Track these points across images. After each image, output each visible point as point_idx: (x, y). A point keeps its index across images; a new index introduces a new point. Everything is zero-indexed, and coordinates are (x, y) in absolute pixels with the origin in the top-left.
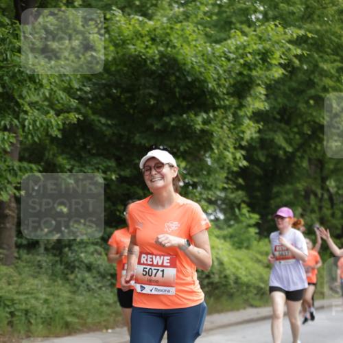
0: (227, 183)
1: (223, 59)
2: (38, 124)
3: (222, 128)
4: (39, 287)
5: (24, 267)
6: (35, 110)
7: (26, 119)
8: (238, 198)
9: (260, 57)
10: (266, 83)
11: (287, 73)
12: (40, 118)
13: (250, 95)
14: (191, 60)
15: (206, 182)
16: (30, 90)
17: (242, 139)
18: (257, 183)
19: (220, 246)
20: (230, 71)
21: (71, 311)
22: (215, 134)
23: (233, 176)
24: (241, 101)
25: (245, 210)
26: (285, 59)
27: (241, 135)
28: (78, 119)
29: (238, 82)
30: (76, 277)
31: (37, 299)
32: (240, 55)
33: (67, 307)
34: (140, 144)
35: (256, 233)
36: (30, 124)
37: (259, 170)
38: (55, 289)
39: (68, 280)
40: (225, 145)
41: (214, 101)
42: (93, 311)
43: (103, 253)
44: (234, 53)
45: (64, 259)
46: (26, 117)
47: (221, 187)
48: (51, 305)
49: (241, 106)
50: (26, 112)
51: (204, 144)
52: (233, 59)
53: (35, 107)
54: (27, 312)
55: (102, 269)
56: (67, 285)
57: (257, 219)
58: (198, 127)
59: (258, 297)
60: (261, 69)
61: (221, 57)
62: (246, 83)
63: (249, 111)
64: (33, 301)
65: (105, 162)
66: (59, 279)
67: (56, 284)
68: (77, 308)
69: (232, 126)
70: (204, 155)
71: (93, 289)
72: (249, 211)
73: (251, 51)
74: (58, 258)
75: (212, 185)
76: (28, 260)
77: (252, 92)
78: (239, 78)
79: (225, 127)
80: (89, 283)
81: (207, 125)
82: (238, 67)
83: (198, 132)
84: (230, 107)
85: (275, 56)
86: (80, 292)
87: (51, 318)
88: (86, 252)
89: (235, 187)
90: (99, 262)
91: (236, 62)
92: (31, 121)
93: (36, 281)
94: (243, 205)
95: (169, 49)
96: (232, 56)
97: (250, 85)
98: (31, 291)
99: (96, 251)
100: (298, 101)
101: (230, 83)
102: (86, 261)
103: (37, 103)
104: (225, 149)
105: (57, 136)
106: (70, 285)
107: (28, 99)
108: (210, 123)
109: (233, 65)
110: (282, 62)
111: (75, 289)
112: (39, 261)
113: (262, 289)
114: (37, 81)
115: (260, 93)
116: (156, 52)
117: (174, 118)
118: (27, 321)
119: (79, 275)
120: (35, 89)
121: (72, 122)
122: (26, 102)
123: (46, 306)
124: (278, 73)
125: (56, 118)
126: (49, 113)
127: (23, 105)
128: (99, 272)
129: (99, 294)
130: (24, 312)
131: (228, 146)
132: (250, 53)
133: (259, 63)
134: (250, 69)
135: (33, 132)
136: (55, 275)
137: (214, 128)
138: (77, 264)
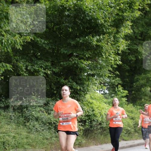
0: (110, 74)
1: (108, 6)
2: (10, 42)
3: (107, 44)
4: (11, 129)
5: (2, 119)
6: (8, 35)
7: (3, 39)
8: (116, 82)
9: (128, 5)
10: (131, 19)
11: (143, 14)
12: (11, 39)
13: (123, 26)
14: (91, 7)
15: (99, 73)
16: (6, 23)
17: (119, 50)
18: (127, 74)
19: (107, 108)
20: (112, 14)
21: (27, 142)
22: (103, 48)
23: (113, 70)
24: (118, 29)
25: (120, 88)
26: (142, 6)
27: (118, 48)
28: (31, 39)
29: (116, 19)
30: (30, 124)
31: (9, 136)
32: (117, 4)
33: (25, 140)
34: (64, 53)
35: (126, 101)
36: (5, 42)
37: (128, 67)
38: (19, 131)
39: (26, 126)
40: (109, 53)
41: (103, 29)
42: (39, 142)
43: (44, 112)
44: (114, 3)
45: (23, 114)
46: (3, 38)
47: (107, 76)
48: (17, 139)
49: (118, 32)
50: (3, 36)
51: (98, 53)
52: (113, 6)
53: (8, 33)
54: (4, 143)
55: (44, 120)
56: (25, 128)
57: (126, 93)
58: (94, 43)
59: (127, 135)
60: (129, 12)
61: (107, 6)
62: (120, 19)
63: (122, 34)
64: (7, 137)
65: (45, 63)
66: (21, 125)
67: (19, 128)
68: (31, 141)
69: (113, 43)
70: (98, 59)
71: (39, 131)
72: (122, 89)
73: (123, 2)
74: (20, 114)
75: (102, 75)
76: (5, 115)
77: (124, 24)
78: (117, 17)
79: (109, 43)
80: (37, 128)
81: (100, 42)
82: (116, 11)
83: (95, 46)
84: (112, 32)
85: (136, 5)
86: (32, 132)
87: (17, 146)
88: (35, 111)
89: (115, 76)
90: (43, 116)
91: (115, 8)
92: (6, 40)
93: (9, 127)
94: (119, 86)
95: (79, 2)
96: (112, 5)
97: (123, 21)
98: (6, 132)
99: (41, 110)
100: (148, 30)
101: (112, 20)
102: (35, 116)
103: (9, 30)
104: (109, 56)
105: (19, 48)
106: (27, 129)
107: (4, 29)
108: (101, 41)
109: (113, 10)
110: (140, 8)
111: (30, 131)
112: (11, 116)
113: (129, 130)
114: (9, 18)
115: (128, 25)
116: (72, 3)
117: (82, 39)
118: (4, 148)
119: (32, 123)
120: (8, 23)
121: (28, 41)
122: (3, 30)
123: (14, 140)
124: (137, 14)
125: (20, 39)
126: (16, 36)
127: (1, 31)
128: (42, 122)
129: (42, 133)
130: (2, 143)
131: (111, 54)
132: (122, 3)
133: (128, 9)
134: (123, 12)
135: (7, 46)
136: (19, 123)
137: (103, 44)
138: (30, 117)
